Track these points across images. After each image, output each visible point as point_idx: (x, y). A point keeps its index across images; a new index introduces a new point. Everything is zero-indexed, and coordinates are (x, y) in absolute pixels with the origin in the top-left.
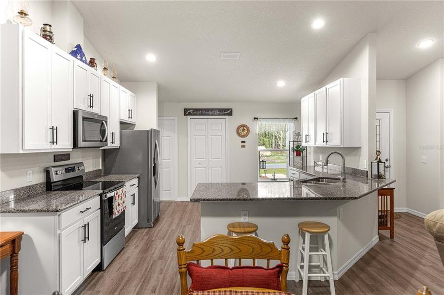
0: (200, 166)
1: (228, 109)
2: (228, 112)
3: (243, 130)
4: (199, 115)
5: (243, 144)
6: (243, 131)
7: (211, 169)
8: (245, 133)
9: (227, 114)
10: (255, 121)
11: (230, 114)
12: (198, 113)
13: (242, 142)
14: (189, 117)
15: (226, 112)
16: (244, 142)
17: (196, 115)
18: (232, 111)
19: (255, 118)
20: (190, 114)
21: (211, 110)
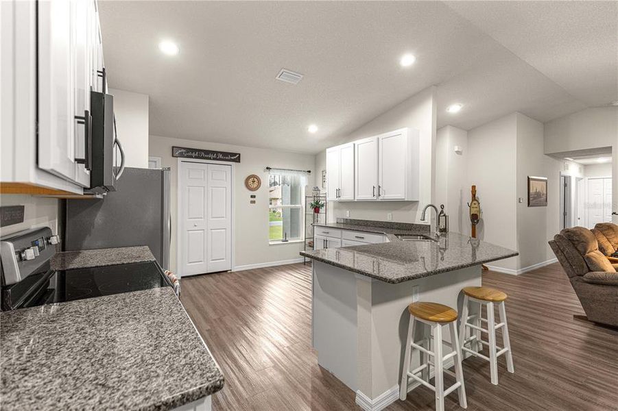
0: (196, 228)
1: (235, 154)
2: (235, 158)
3: (254, 182)
4: (196, 157)
5: (253, 199)
6: (252, 182)
7: (212, 233)
8: (255, 185)
9: (233, 160)
10: (267, 172)
11: (238, 160)
12: (194, 154)
13: (252, 197)
14: (180, 159)
15: (232, 158)
16: (254, 197)
17: (191, 157)
18: (239, 157)
19: (267, 168)
20: (181, 155)
21: (213, 152)
